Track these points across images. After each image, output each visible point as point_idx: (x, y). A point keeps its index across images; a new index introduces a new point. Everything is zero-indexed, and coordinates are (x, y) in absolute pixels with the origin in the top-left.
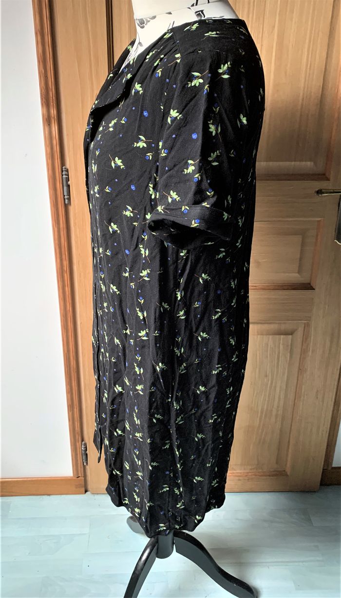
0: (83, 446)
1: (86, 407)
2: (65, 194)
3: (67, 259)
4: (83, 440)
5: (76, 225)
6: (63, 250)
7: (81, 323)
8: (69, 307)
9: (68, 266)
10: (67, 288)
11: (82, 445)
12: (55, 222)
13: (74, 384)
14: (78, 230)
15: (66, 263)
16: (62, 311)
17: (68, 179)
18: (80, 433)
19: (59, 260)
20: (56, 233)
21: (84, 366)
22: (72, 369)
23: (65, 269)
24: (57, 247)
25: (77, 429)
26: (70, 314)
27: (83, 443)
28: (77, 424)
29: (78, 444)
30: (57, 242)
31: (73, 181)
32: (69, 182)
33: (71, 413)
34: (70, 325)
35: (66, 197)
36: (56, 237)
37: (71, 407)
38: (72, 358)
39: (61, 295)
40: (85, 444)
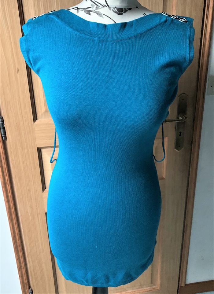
0: (30, 291)
1: (30, 267)
2: (2, 133)
3: (7, 175)
4: (30, 287)
5: (11, 153)
6: (4, 170)
7: (21, 215)
8: (12, 206)
10: (9, 194)
13: (21, 254)
15: (7, 178)
16: (8, 209)
17: (3, 124)
18: (27, 284)
21: (26, 242)
22: (18, 245)
25: (25, 281)
27: (30, 289)
28: (25, 278)
29: (27, 290)
31: (7, 124)
32: (4, 126)
33: (20, 272)
34: (14, 217)
35: (3, 135)
37: (20, 268)
38: (17, 238)
39: (6, 198)
40: (32, 290)
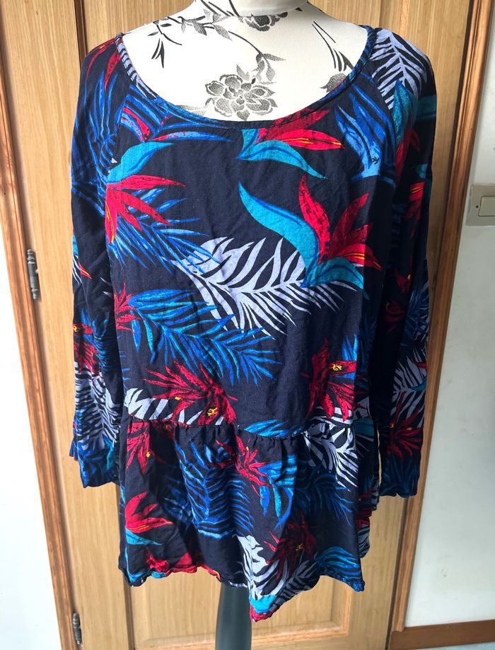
0: (74, 620)
1: (77, 569)
2: (33, 286)
3: (39, 373)
4: (74, 611)
9: (40, 382)
10: (40, 413)
11: (72, 619)
12: (20, 324)
13: (58, 539)
14: (52, 335)
15: (37, 379)
16: (36, 444)
17: (35, 267)
18: (69, 602)
19: (27, 376)
20: (22, 339)
21: (70, 515)
22: (54, 520)
23: (37, 388)
24: (24, 358)
25: (65, 597)
26: (47, 447)
27: (75, 615)
28: (65, 592)
29: (68, 617)
30: (23, 351)
31: (43, 269)
32: (37, 270)
34: (49, 464)
35: (33, 290)
36: (22, 344)
37: (55, 569)
38: (53, 505)
40: (78, 617)
